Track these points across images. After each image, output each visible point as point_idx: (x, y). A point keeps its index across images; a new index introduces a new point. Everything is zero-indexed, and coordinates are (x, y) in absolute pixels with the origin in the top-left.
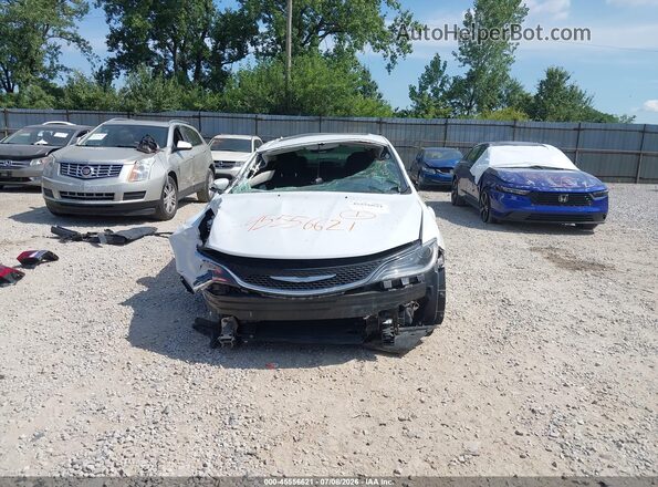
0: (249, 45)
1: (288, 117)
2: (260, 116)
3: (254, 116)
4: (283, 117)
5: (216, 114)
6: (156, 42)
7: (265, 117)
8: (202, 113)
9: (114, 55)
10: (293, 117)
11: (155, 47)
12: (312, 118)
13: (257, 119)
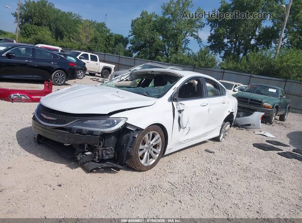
0: (273, 43)
1: (268, 78)
2: (253, 75)
3: (250, 75)
4: (265, 77)
5: (231, 72)
6: (229, 40)
7: (255, 76)
8: (225, 71)
9: (209, 45)
10: (271, 78)
11: (228, 42)
12: (281, 79)
13: (251, 77)
